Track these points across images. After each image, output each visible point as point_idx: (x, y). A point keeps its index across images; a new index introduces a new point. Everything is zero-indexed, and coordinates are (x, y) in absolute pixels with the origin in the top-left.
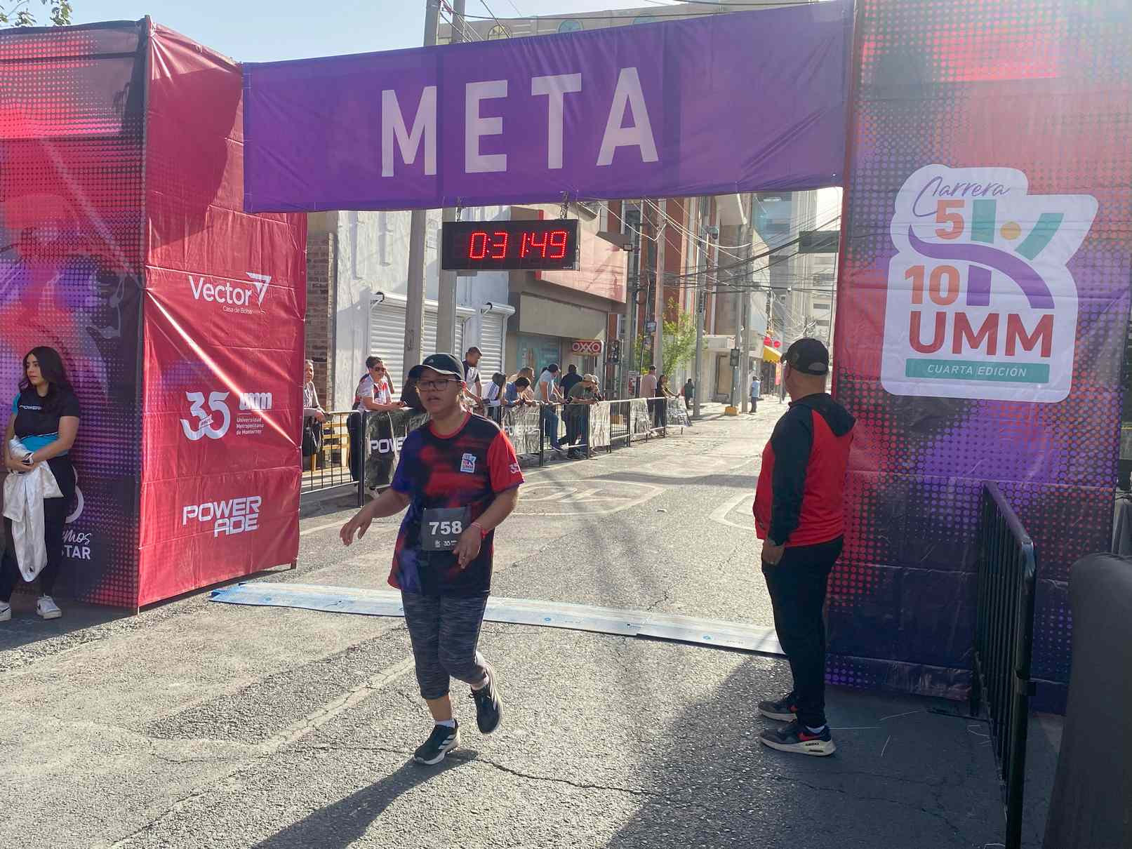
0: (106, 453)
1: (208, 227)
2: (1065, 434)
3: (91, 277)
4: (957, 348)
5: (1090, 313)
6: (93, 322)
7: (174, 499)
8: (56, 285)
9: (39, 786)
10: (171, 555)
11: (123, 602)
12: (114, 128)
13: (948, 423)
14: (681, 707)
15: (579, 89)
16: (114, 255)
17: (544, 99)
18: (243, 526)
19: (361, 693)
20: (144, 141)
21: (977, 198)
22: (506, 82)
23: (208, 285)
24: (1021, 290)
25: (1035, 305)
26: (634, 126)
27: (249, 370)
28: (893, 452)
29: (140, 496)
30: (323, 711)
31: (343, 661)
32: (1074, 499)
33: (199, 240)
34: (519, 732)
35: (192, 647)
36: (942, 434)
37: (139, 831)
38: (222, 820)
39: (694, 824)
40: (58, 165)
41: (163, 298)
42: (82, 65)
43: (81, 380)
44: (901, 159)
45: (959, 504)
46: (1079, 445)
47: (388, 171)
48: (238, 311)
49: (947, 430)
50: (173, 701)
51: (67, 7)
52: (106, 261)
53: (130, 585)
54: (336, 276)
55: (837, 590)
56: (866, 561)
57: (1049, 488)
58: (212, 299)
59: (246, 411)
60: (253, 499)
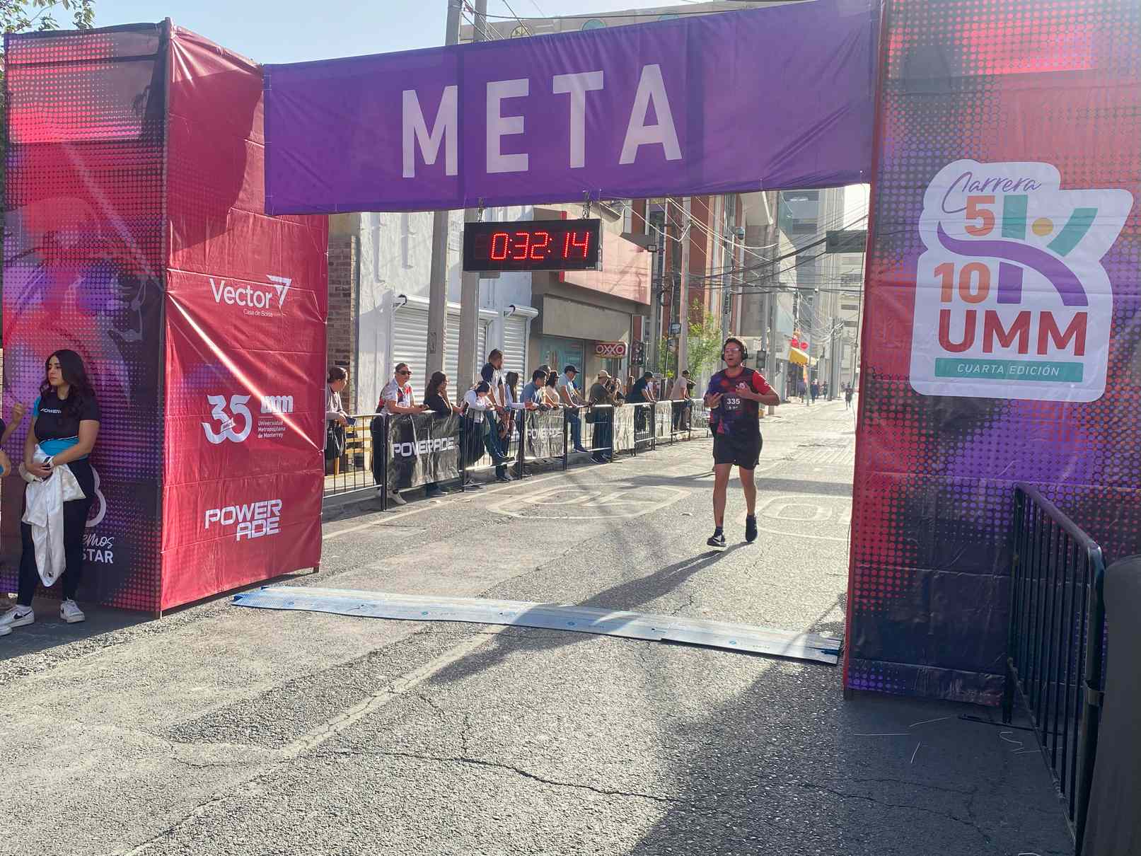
0: (128, 457)
1: (229, 230)
2: (1100, 434)
3: (112, 280)
4: (988, 347)
5: (1125, 310)
6: (115, 326)
7: (196, 503)
8: (77, 288)
9: (61, 790)
10: (193, 560)
11: (145, 607)
12: (133, 130)
13: (979, 424)
14: (706, 713)
15: (601, 87)
16: (135, 258)
17: (566, 97)
18: (264, 529)
19: (383, 697)
20: (165, 143)
21: (1006, 193)
22: (527, 80)
23: (229, 288)
24: (1051, 286)
25: (1067, 302)
26: (656, 123)
27: (270, 373)
28: (922, 454)
29: (162, 500)
30: (345, 716)
31: (365, 665)
32: (1108, 500)
33: (220, 242)
34: (543, 737)
35: (214, 651)
36: (973, 434)
37: (160, 835)
38: (243, 825)
39: (719, 831)
40: (78, 168)
41: (183, 300)
42: (103, 68)
43: (103, 383)
44: (929, 154)
45: (990, 507)
46: (1114, 446)
47: (409, 172)
48: (258, 313)
49: (978, 431)
50: (194, 705)
51: (89, 11)
52: (127, 265)
53: (153, 589)
54: (358, 280)
55: (865, 593)
56: (895, 564)
57: (1083, 490)
58: (233, 301)
59: (267, 414)
60: (274, 502)
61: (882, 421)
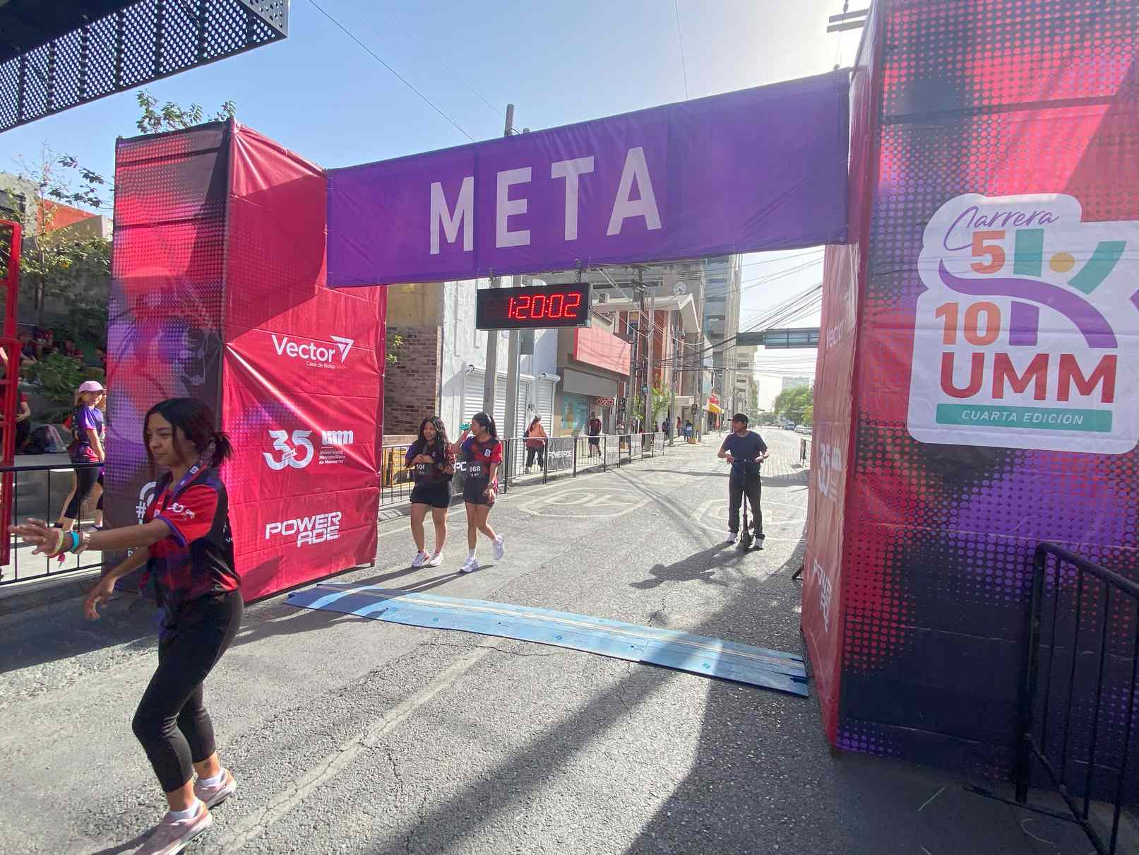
4: (998, 393)
6: (185, 371)
7: (257, 518)
8: (159, 341)
10: (252, 565)
13: (987, 475)
15: (592, 170)
16: (200, 315)
17: (562, 181)
18: (325, 536)
19: (348, 753)
21: (1017, 228)
22: (530, 168)
23: (294, 345)
24: (1076, 328)
25: (1092, 344)
26: (640, 199)
27: (332, 413)
30: (293, 790)
36: (980, 486)
41: (242, 351)
42: (183, 160)
44: (929, 189)
47: (435, 250)
48: (321, 365)
49: (986, 483)
52: (195, 321)
54: (442, 354)
55: (857, 649)
56: (890, 620)
57: (1112, 551)
58: (295, 355)
59: (329, 445)
60: (334, 514)
61: (876, 470)
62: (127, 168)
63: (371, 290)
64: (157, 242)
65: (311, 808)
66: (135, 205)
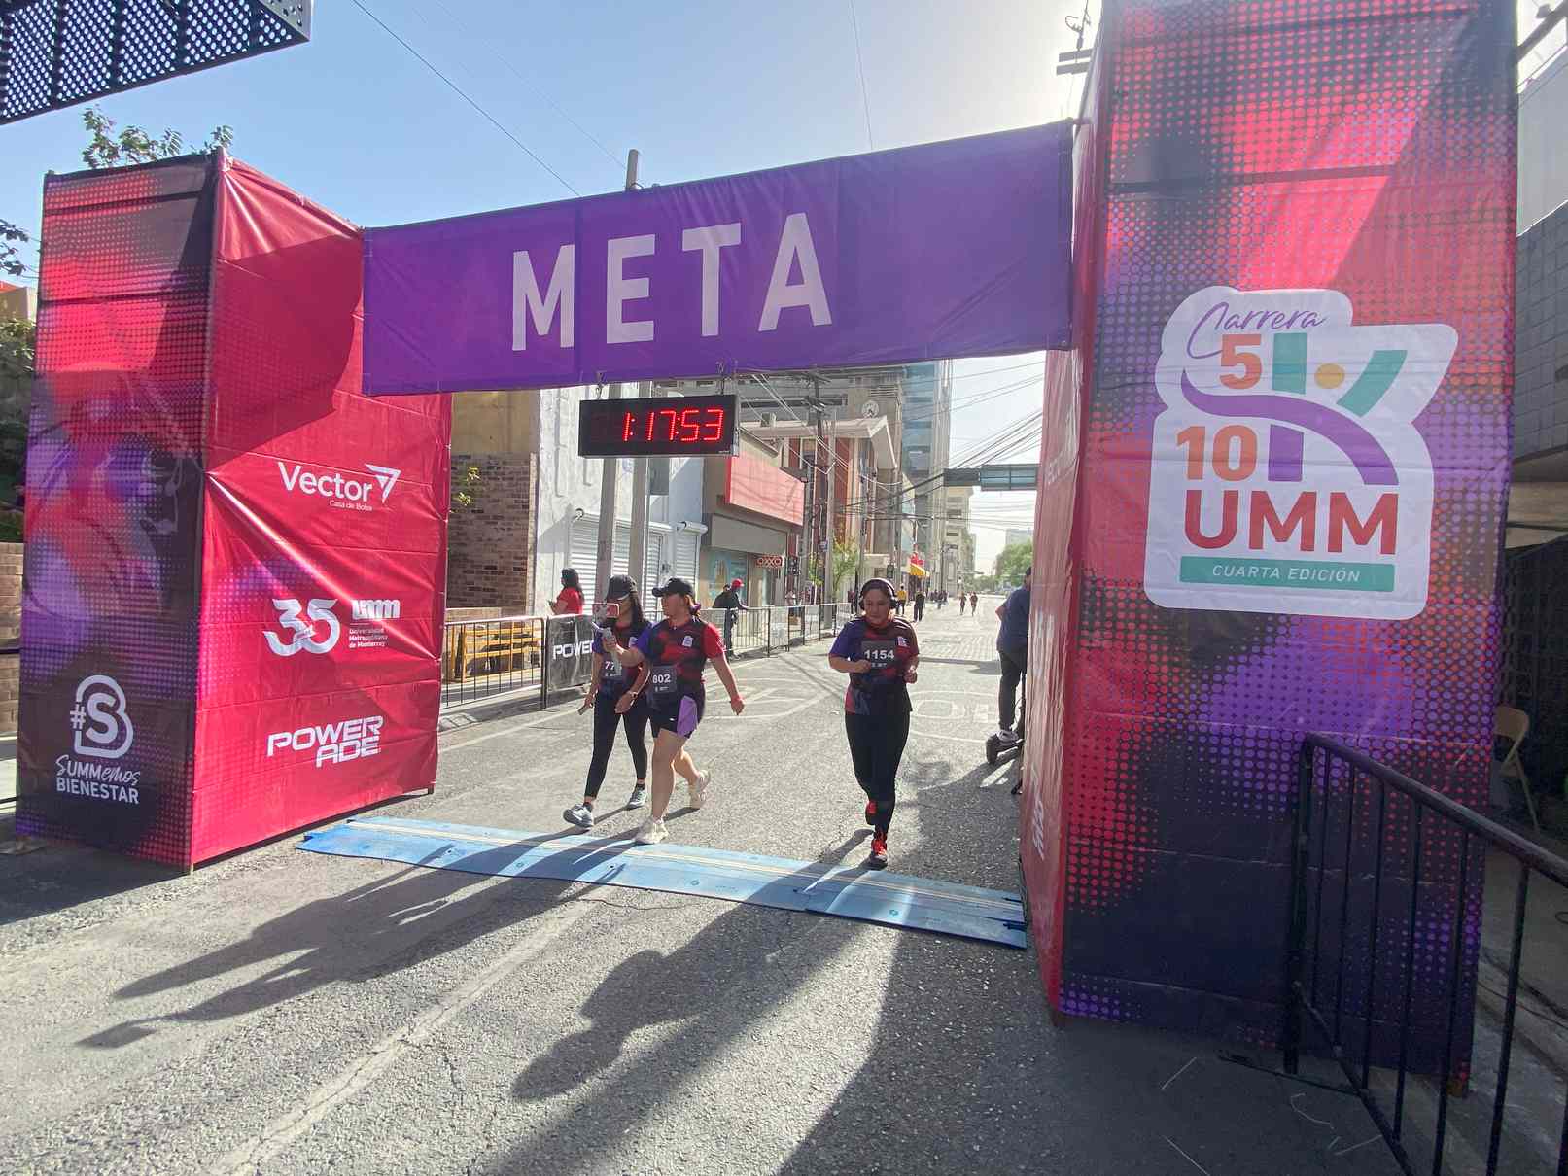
2: (1421, 665)
3: (144, 459)
4: (1256, 542)
5: (1452, 491)
6: (148, 514)
7: (253, 727)
8: (106, 469)
10: (248, 796)
11: (171, 859)
12: (165, 280)
13: (1244, 649)
15: (738, 241)
16: (170, 432)
17: (697, 256)
18: (357, 751)
19: (385, 1055)
21: (1276, 332)
22: (653, 236)
24: (1347, 459)
25: (1369, 480)
26: (803, 283)
27: (368, 574)
28: (1164, 689)
29: (194, 726)
30: (300, 1112)
32: (1436, 760)
36: (1236, 663)
41: (233, 484)
42: (144, 209)
43: (132, 584)
44: (1169, 278)
46: (1442, 683)
47: (519, 344)
48: (351, 506)
49: (1243, 659)
52: (162, 440)
53: (181, 837)
54: (537, 494)
55: (1084, 881)
56: (1126, 843)
57: (1398, 744)
58: (313, 491)
59: (362, 621)
60: (372, 719)
61: (1105, 643)
62: (59, 217)
63: (427, 400)
64: (103, 326)
65: (326, 1136)
66: (72, 272)
